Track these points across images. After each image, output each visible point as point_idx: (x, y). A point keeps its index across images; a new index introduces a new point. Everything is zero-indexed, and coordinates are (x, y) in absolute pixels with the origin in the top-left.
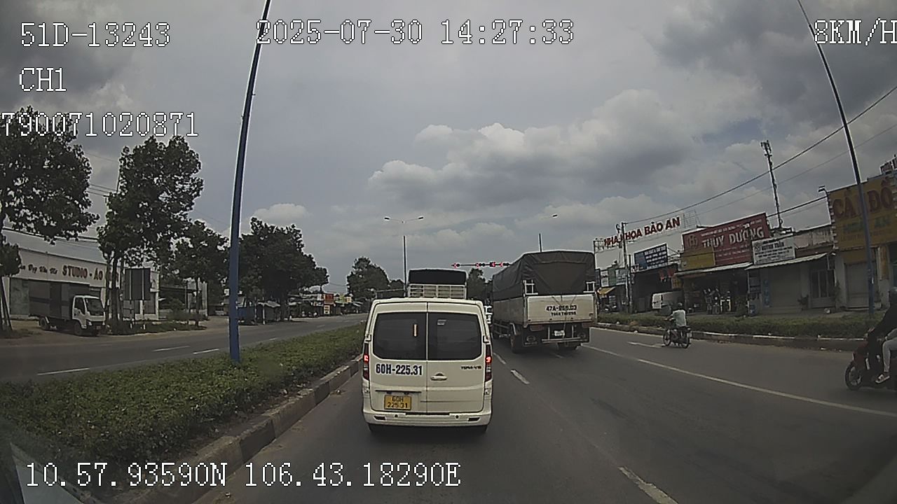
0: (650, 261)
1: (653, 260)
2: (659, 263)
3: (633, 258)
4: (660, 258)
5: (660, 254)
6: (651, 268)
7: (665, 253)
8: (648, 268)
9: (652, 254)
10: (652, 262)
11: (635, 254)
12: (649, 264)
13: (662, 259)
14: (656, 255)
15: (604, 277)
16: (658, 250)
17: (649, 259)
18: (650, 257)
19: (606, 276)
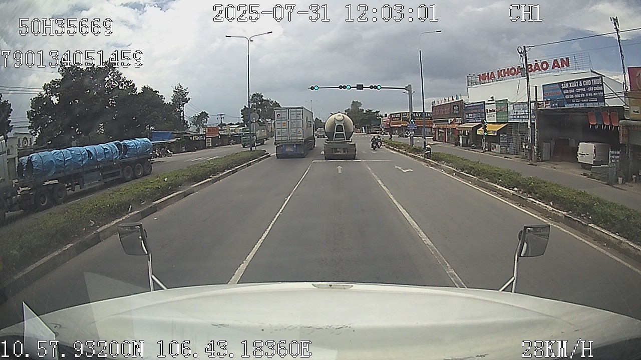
0: (572, 96)
1: (576, 96)
2: (589, 102)
3: (540, 91)
4: (590, 94)
5: (591, 89)
6: (571, 106)
7: (600, 89)
8: (567, 106)
9: (575, 88)
10: (574, 98)
11: (543, 85)
12: (569, 101)
13: (593, 97)
14: (584, 90)
15: (490, 111)
16: (588, 83)
17: (568, 94)
18: (573, 92)
19: (494, 111)
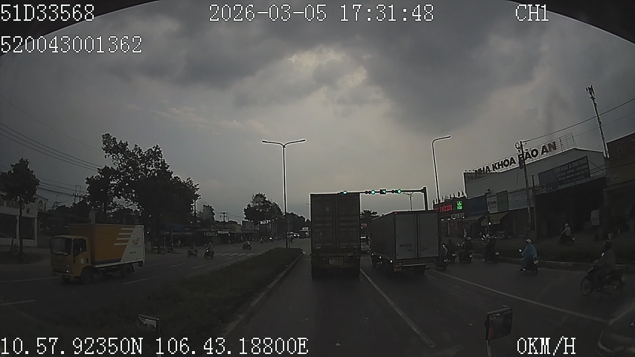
0: (564, 178)
1: (567, 177)
2: (577, 180)
3: (536, 179)
4: (579, 173)
5: (578, 169)
6: (563, 186)
7: (587, 166)
8: (560, 187)
9: (566, 171)
10: (566, 179)
11: (539, 174)
12: (562, 183)
13: (581, 175)
14: (573, 171)
16: (576, 164)
17: (561, 177)
18: (564, 174)
19: (495, 202)
